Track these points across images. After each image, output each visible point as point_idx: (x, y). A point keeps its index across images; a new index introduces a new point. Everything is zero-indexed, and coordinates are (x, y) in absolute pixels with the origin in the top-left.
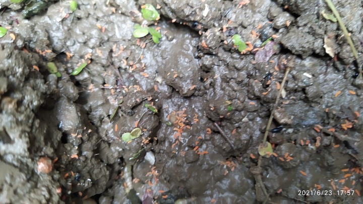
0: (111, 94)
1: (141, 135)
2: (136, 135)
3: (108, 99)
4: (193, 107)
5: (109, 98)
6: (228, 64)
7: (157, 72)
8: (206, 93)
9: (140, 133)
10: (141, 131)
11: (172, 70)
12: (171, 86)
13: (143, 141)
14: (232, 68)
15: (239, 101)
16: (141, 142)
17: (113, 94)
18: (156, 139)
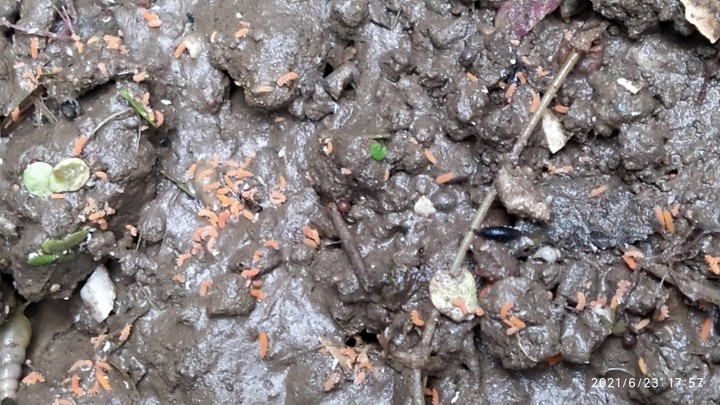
0: (30, 56)
1: (85, 189)
2: (70, 181)
3: (14, 71)
4: (282, 153)
5: (18, 66)
6: (412, 24)
7: (191, 19)
8: (332, 113)
9: (82, 179)
10: (87, 175)
11: (239, 15)
12: (225, 73)
13: (87, 210)
14: (421, 38)
15: (412, 140)
16: (79, 210)
17: (34, 55)
18: (134, 232)
